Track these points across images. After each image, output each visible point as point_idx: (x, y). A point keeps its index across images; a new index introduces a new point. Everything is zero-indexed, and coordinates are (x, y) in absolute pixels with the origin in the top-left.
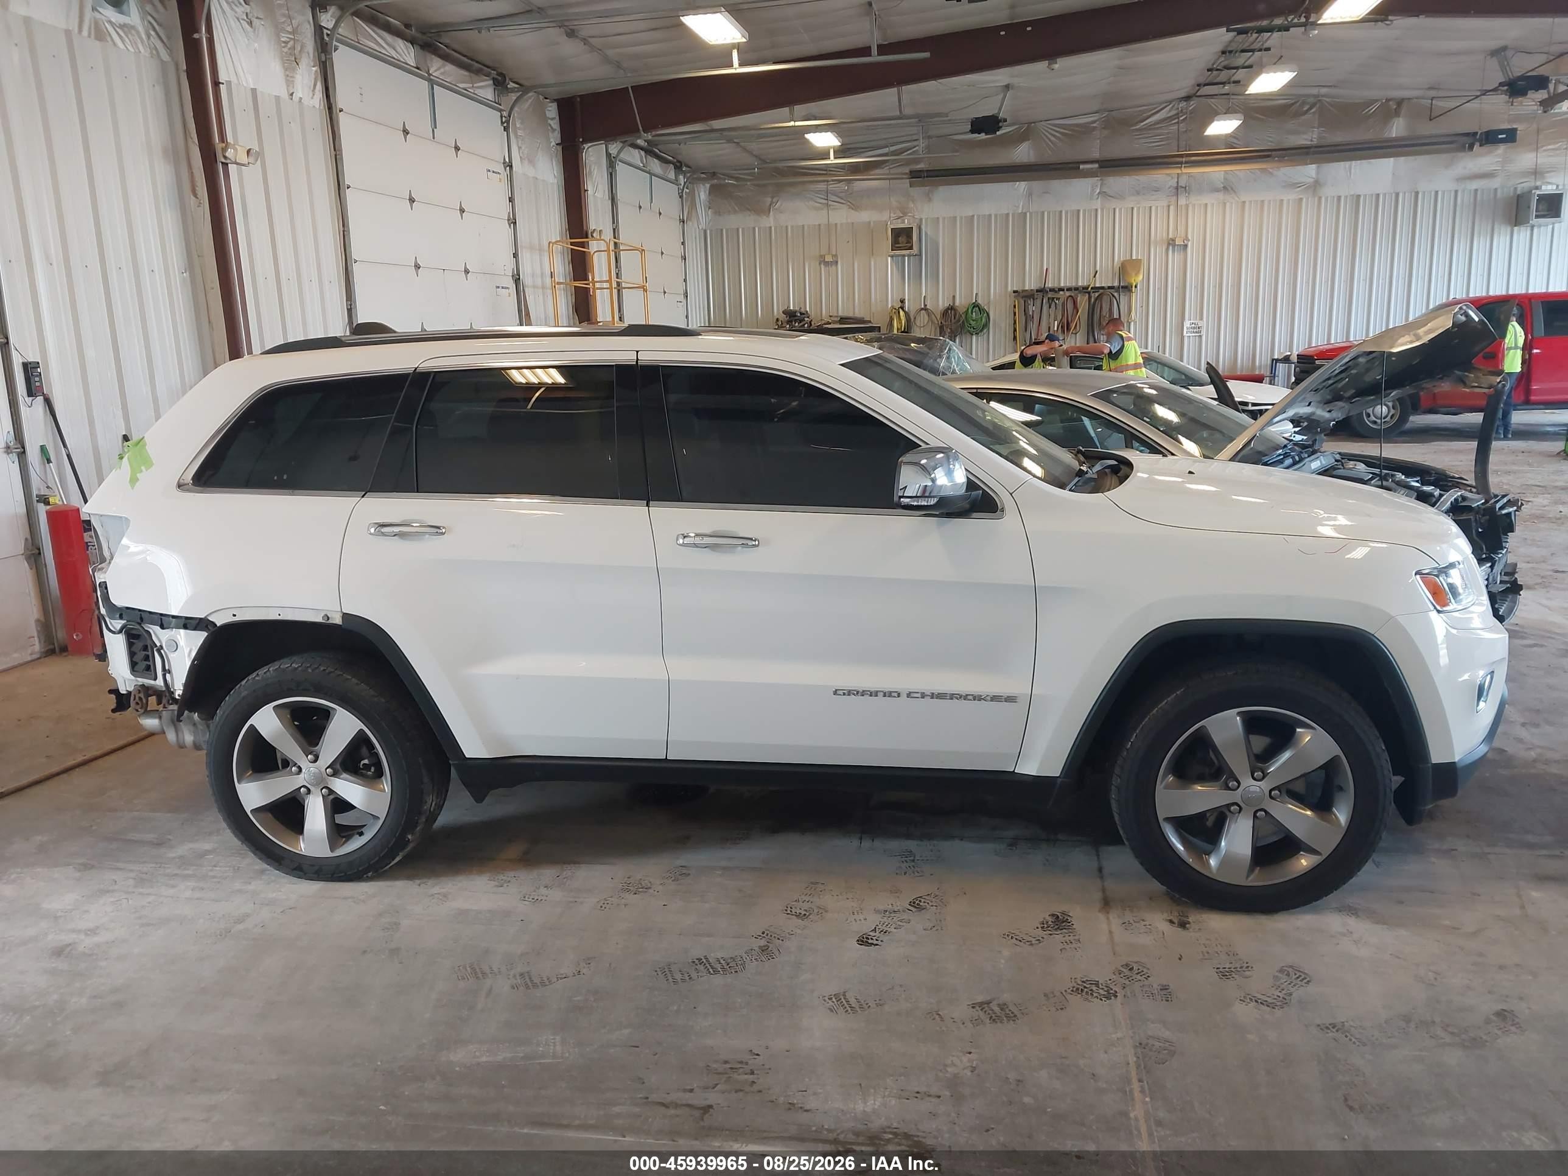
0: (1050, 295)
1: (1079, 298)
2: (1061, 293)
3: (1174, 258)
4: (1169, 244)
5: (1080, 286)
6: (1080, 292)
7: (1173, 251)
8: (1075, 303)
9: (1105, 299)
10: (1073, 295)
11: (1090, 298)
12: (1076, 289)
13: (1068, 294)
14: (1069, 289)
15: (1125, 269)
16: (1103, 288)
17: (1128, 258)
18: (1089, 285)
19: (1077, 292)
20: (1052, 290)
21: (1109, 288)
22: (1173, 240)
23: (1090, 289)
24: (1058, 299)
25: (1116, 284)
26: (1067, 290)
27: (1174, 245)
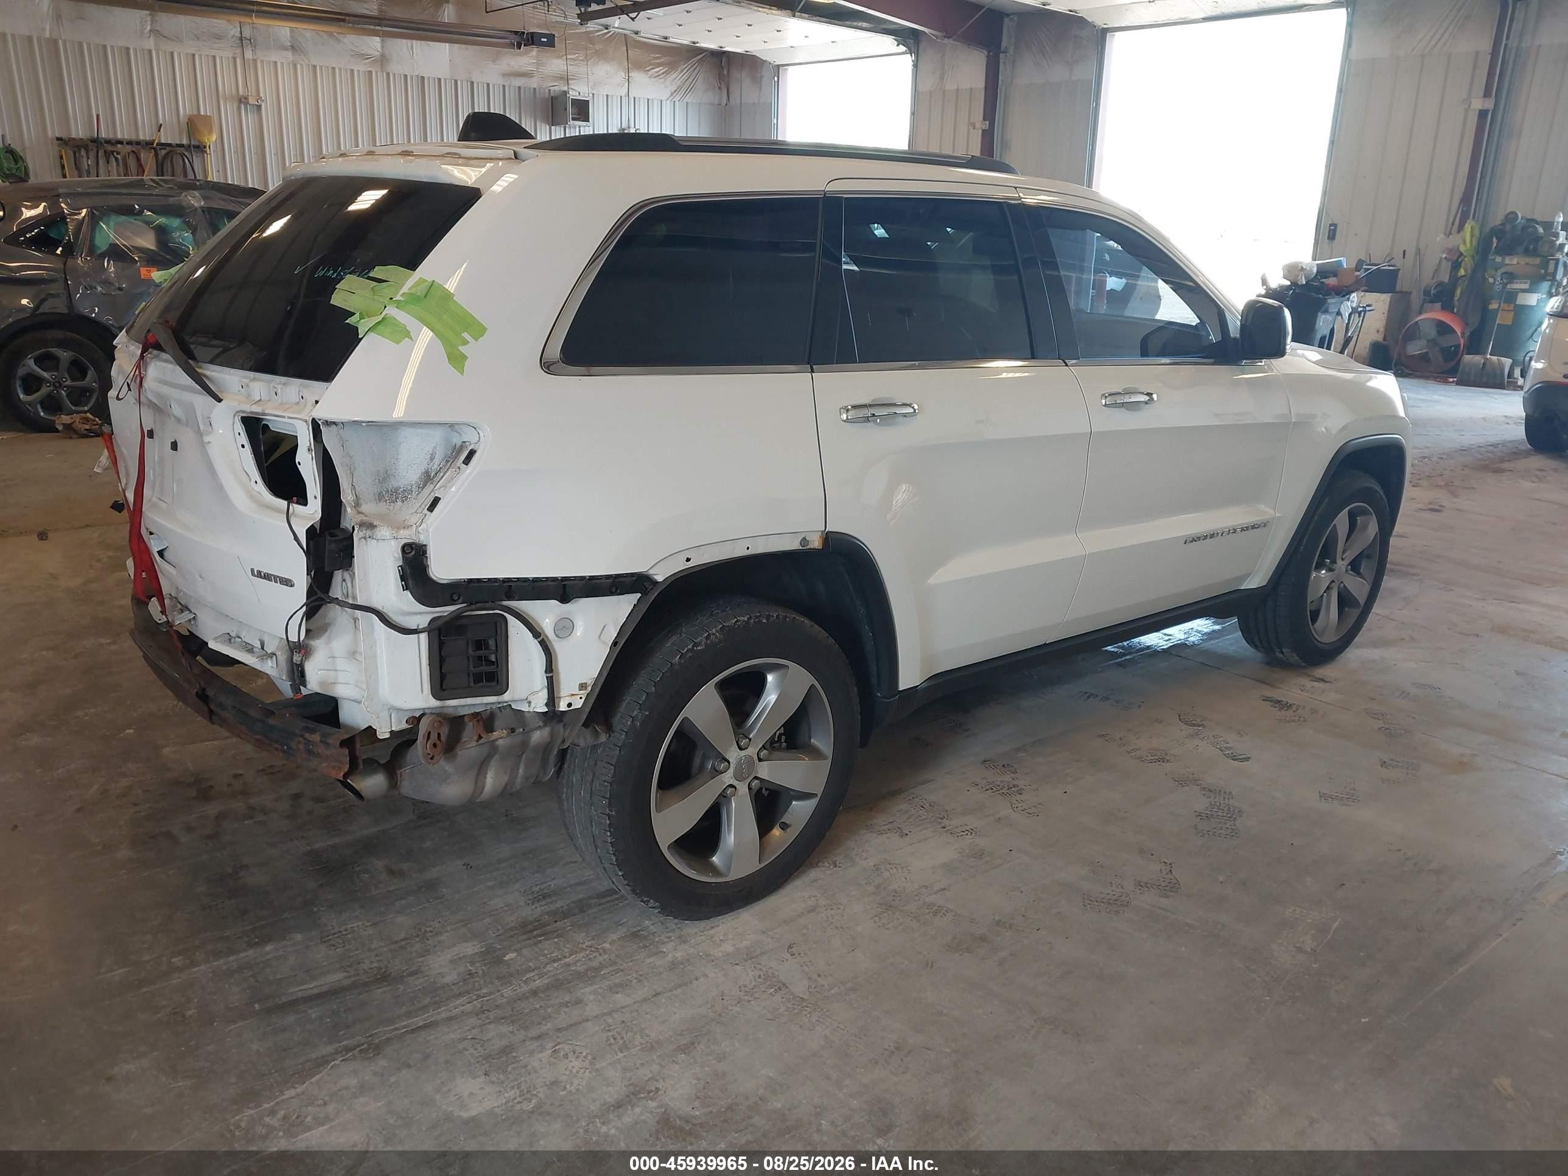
0: (109, 148)
1: (142, 155)
2: (119, 146)
3: (248, 120)
4: (240, 101)
5: (143, 141)
6: (144, 148)
7: (246, 110)
8: (138, 159)
9: (178, 160)
10: (134, 149)
11: (156, 155)
12: (138, 143)
13: (129, 148)
14: (129, 143)
15: (193, 125)
16: (170, 145)
17: (195, 113)
18: (154, 140)
19: (139, 146)
20: (108, 142)
21: (178, 145)
22: (245, 98)
23: (155, 145)
24: (118, 153)
25: (185, 142)
26: (127, 143)
27: (247, 103)
